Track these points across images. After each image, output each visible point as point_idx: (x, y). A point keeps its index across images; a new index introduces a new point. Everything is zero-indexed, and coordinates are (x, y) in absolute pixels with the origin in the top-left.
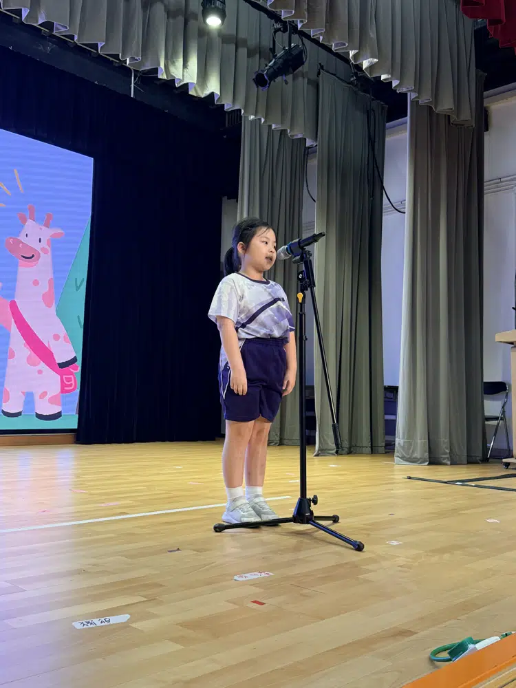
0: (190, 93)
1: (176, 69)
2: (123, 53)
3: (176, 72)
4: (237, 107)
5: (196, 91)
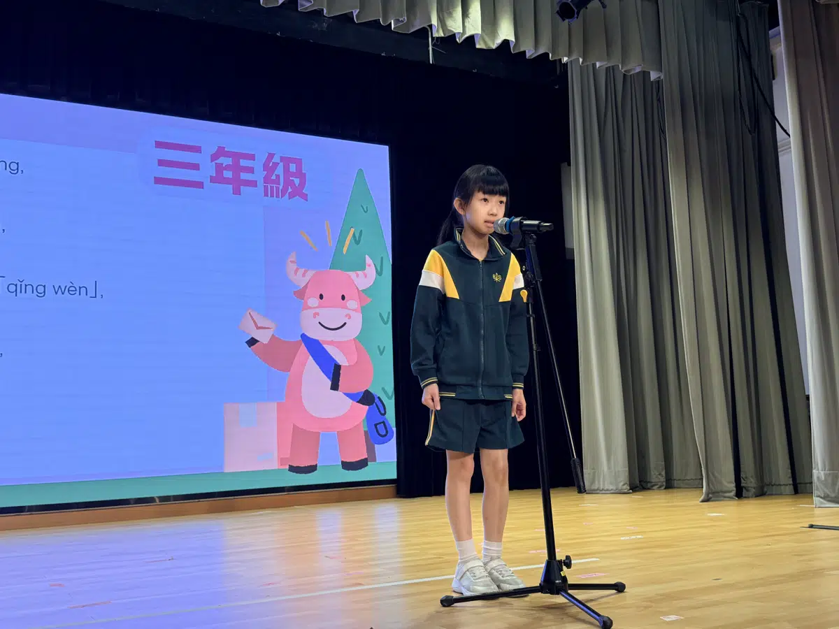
0: (478, 46)
2: (385, 16)
3: (455, 24)
4: (541, 51)
5: (485, 43)
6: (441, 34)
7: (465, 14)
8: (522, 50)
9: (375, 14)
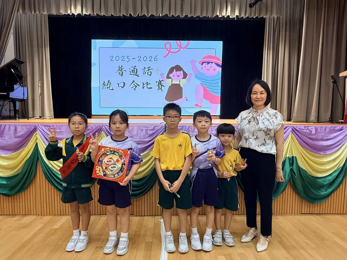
0: (230, 17)
1: (224, 13)
2: (207, 15)
3: (224, 14)
4: (247, 16)
5: (233, 16)
6: (221, 16)
7: (226, 10)
8: (242, 16)
9: (204, 15)
